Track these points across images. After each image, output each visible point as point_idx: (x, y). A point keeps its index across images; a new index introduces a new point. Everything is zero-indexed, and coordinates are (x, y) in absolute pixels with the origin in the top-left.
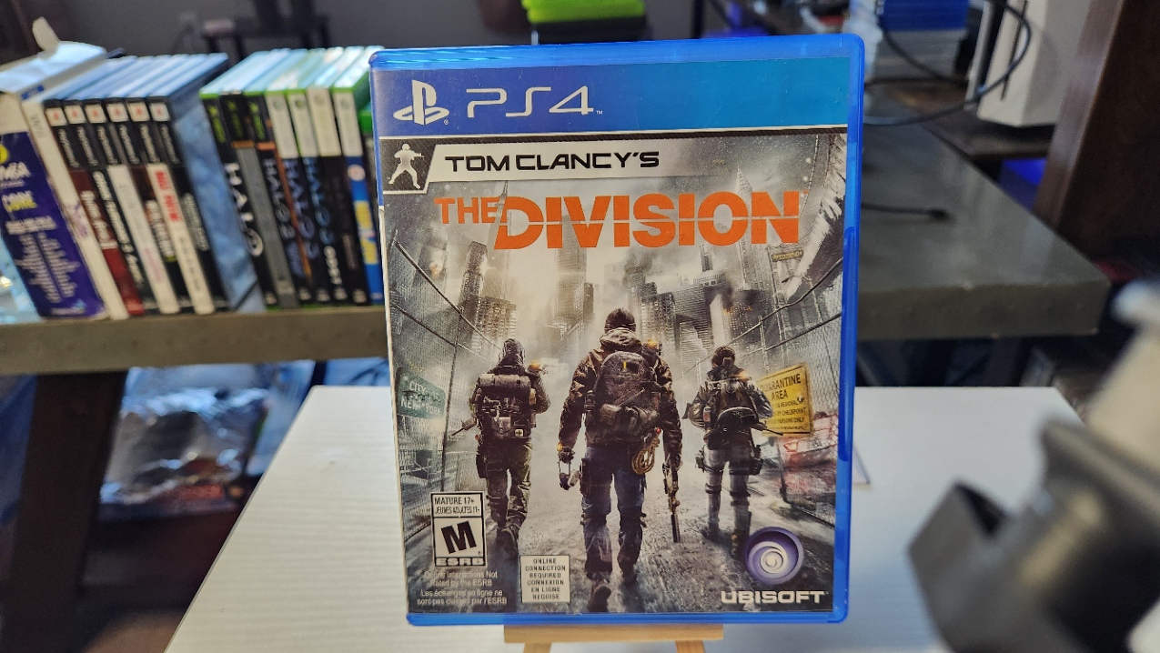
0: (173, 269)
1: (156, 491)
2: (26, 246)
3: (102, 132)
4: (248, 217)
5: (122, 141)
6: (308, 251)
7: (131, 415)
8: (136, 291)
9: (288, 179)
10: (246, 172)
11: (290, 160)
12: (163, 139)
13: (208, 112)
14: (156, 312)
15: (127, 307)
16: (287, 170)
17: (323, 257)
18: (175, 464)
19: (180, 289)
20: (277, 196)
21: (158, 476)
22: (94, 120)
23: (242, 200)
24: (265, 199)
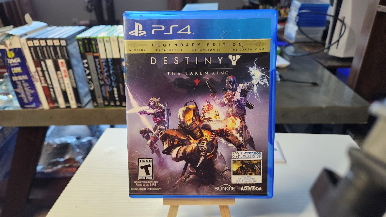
0: (65, 93)
1: (55, 168)
2: (18, 84)
3: (44, 49)
4: (89, 77)
5: (51, 52)
6: (108, 89)
7: (48, 144)
8: (52, 100)
9: (103, 65)
10: (90, 63)
11: (104, 59)
12: (64, 51)
13: (78, 43)
14: (58, 107)
15: (49, 106)
16: (103, 62)
17: (113, 91)
18: (62, 160)
19: (66, 100)
20: (99, 71)
21: (56, 164)
22: (42, 45)
23: (88, 72)
24: (95, 72)
